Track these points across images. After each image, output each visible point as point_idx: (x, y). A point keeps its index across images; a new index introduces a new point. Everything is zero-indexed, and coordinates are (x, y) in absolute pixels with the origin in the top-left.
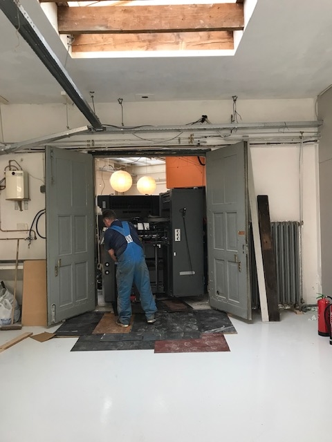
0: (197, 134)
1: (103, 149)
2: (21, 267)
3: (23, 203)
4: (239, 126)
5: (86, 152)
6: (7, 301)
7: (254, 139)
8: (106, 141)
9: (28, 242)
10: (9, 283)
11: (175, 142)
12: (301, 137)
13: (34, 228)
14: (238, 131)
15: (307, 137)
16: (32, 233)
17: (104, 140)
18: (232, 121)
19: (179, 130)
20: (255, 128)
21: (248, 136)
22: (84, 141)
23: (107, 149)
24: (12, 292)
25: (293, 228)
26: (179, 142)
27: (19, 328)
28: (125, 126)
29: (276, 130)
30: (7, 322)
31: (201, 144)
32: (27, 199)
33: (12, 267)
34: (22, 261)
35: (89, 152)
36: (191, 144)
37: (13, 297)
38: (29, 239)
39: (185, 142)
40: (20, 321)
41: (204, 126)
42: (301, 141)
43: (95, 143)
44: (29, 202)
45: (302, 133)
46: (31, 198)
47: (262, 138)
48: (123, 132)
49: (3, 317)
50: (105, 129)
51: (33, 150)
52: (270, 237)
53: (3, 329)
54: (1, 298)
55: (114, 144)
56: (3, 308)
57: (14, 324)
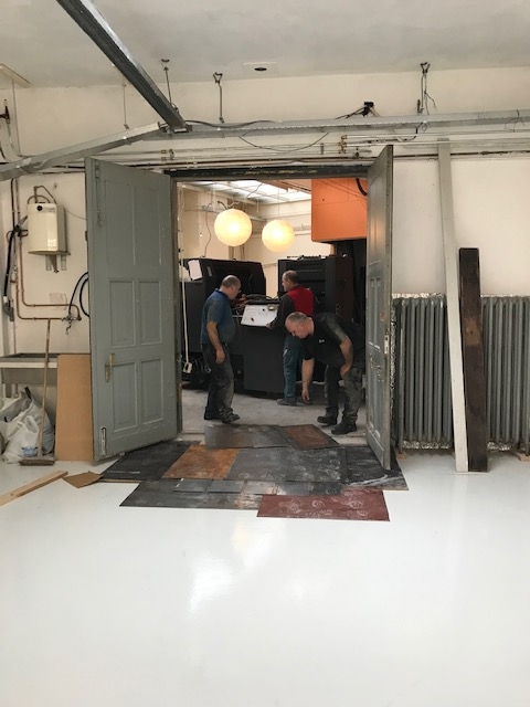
0: (355, 138)
1: (188, 166)
2: (53, 365)
3: (59, 259)
4: (431, 119)
5: (160, 172)
6: (31, 418)
7: (457, 144)
8: (193, 150)
9: (66, 324)
10: (38, 390)
11: (314, 152)
13: (77, 302)
14: (429, 130)
16: (74, 310)
17: (190, 150)
18: (420, 111)
19: (322, 129)
20: (461, 123)
21: (448, 140)
22: (155, 151)
23: (196, 166)
24: (39, 404)
26: (322, 151)
27: (50, 463)
28: (227, 121)
29: (501, 127)
30: (31, 452)
31: (362, 155)
32: (64, 252)
33: (40, 365)
34: (55, 356)
36: (342, 155)
37: (40, 412)
38: (69, 319)
39: (332, 151)
40: (52, 452)
41: (368, 120)
43: (176, 155)
44: (68, 258)
46: (71, 250)
47: (475, 143)
48: (222, 134)
49: (26, 445)
50: (189, 128)
52: (478, 324)
53: (22, 463)
54: (22, 414)
55: (207, 156)
56: (25, 430)
57: (43, 456)
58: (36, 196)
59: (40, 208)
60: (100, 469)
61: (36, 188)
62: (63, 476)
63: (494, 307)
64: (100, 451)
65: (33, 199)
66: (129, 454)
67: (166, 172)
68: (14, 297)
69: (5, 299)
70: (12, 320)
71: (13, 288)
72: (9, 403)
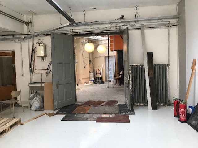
0: (119, 25)
1: (77, 33)
2: (43, 85)
3: (44, 58)
4: (139, 19)
5: (70, 35)
6: (38, 99)
7: (146, 25)
8: (78, 29)
9: (46, 74)
10: (39, 92)
11: (109, 29)
13: (49, 69)
14: (138, 22)
15: (172, 23)
16: (48, 71)
17: (77, 29)
18: (136, 17)
19: (111, 23)
20: (146, 20)
21: (143, 25)
22: (68, 30)
23: (79, 33)
24: (39, 95)
25: (164, 67)
26: (111, 28)
27: (43, 111)
28: (86, 22)
29: (157, 21)
30: (38, 108)
31: (121, 29)
32: (45, 56)
33: (39, 85)
34: (43, 83)
36: (116, 29)
37: (40, 97)
38: (47, 73)
39: (114, 28)
40: (43, 108)
41: (123, 20)
42: (169, 25)
43: (74, 31)
44: (47, 57)
45: (169, 21)
46: (47, 55)
47: (150, 25)
48: (85, 25)
49: (36, 106)
50: (77, 24)
51: (48, 35)
52: (153, 72)
53: (36, 111)
54: (35, 98)
55: (82, 30)
56: (36, 102)
57: (41, 109)
58: (38, 42)
59: (39, 45)
60: (56, 112)
61: (38, 40)
62: (46, 114)
63: (157, 67)
64: (55, 107)
65: (38, 43)
66: (63, 108)
67: (71, 35)
68: (33, 68)
69: (31, 68)
70: (32, 74)
71: (32, 66)
72: (32, 95)
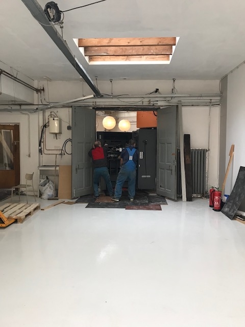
0: (152, 100)
1: (101, 107)
2: (58, 168)
3: (58, 135)
4: (176, 95)
6: (51, 185)
7: (184, 103)
8: (103, 102)
9: (61, 156)
11: (140, 104)
12: (210, 102)
13: (64, 149)
14: (175, 99)
15: (214, 102)
16: (63, 151)
17: (101, 102)
18: (173, 92)
21: (181, 101)
22: (91, 102)
23: (104, 107)
26: (143, 103)
27: (57, 199)
28: (114, 94)
29: (196, 98)
30: (51, 196)
31: (155, 105)
32: (60, 133)
33: (53, 169)
35: (93, 108)
36: (149, 105)
38: (61, 154)
39: (146, 103)
40: (57, 196)
41: (157, 95)
42: (211, 104)
43: (97, 103)
44: (61, 135)
45: (211, 100)
46: (63, 132)
47: (189, 103)
48: (112, 98)
49: (49, 194)
50: (102, 96)
51: (64, 106)
52: (190, 157)
53: (48, 199)
54: (48, 184)
55: (107, 104)
56: (49, 189)
57: (55, 197)
58: (51, 115)
59: (53, 119)
60: (74, 201)
61: (51, 112)
62: (63, 202)
63: (195, 152)
66: (82, 197)
68: (42, 147)
69: (40, 148)
70: (42, 154)
71: (42, 144)
72: (42, 181)
